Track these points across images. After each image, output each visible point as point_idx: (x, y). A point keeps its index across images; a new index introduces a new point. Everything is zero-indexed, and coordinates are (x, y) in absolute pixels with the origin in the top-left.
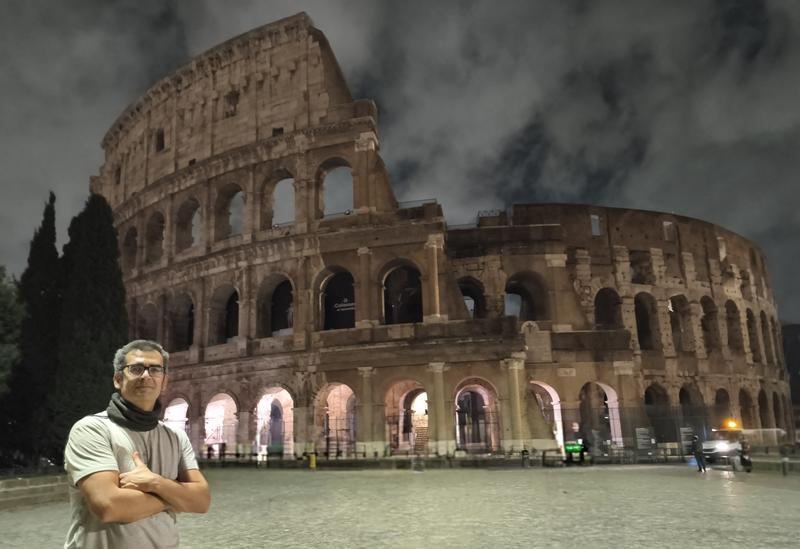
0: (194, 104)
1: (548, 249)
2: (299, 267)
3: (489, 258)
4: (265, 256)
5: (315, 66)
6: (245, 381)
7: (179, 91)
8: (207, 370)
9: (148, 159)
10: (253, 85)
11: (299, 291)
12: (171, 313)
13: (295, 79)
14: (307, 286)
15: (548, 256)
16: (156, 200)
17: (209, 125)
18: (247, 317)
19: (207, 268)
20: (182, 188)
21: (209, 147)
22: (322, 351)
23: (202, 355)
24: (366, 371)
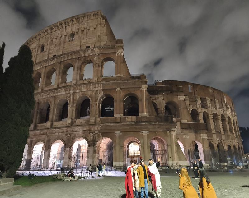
0: (57, 37)
1: (179, 94)
2: (94, 94)
3: (159, 96)
4: (81, 89)
5: (103, 27)
6: (69, 135)
7: (52, 32)
8: (54, 131)
9: (37, 54)
10: (80, 31)
11: (93, 102)
12: (40, 109)
13: (95, 31)
14: (96, 101)
15: (178, 97)
16: (39, 68)
17: (62, 44)
18: (71, 111)
19: (57, 93)
20: (50, 64)
21: (62, 51)
22: (101, 125)
23: (52, 125)
24: (118, 133)
